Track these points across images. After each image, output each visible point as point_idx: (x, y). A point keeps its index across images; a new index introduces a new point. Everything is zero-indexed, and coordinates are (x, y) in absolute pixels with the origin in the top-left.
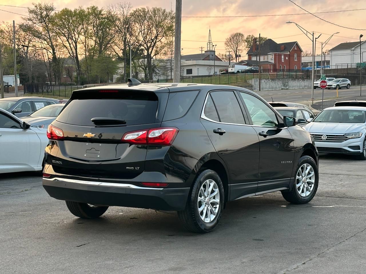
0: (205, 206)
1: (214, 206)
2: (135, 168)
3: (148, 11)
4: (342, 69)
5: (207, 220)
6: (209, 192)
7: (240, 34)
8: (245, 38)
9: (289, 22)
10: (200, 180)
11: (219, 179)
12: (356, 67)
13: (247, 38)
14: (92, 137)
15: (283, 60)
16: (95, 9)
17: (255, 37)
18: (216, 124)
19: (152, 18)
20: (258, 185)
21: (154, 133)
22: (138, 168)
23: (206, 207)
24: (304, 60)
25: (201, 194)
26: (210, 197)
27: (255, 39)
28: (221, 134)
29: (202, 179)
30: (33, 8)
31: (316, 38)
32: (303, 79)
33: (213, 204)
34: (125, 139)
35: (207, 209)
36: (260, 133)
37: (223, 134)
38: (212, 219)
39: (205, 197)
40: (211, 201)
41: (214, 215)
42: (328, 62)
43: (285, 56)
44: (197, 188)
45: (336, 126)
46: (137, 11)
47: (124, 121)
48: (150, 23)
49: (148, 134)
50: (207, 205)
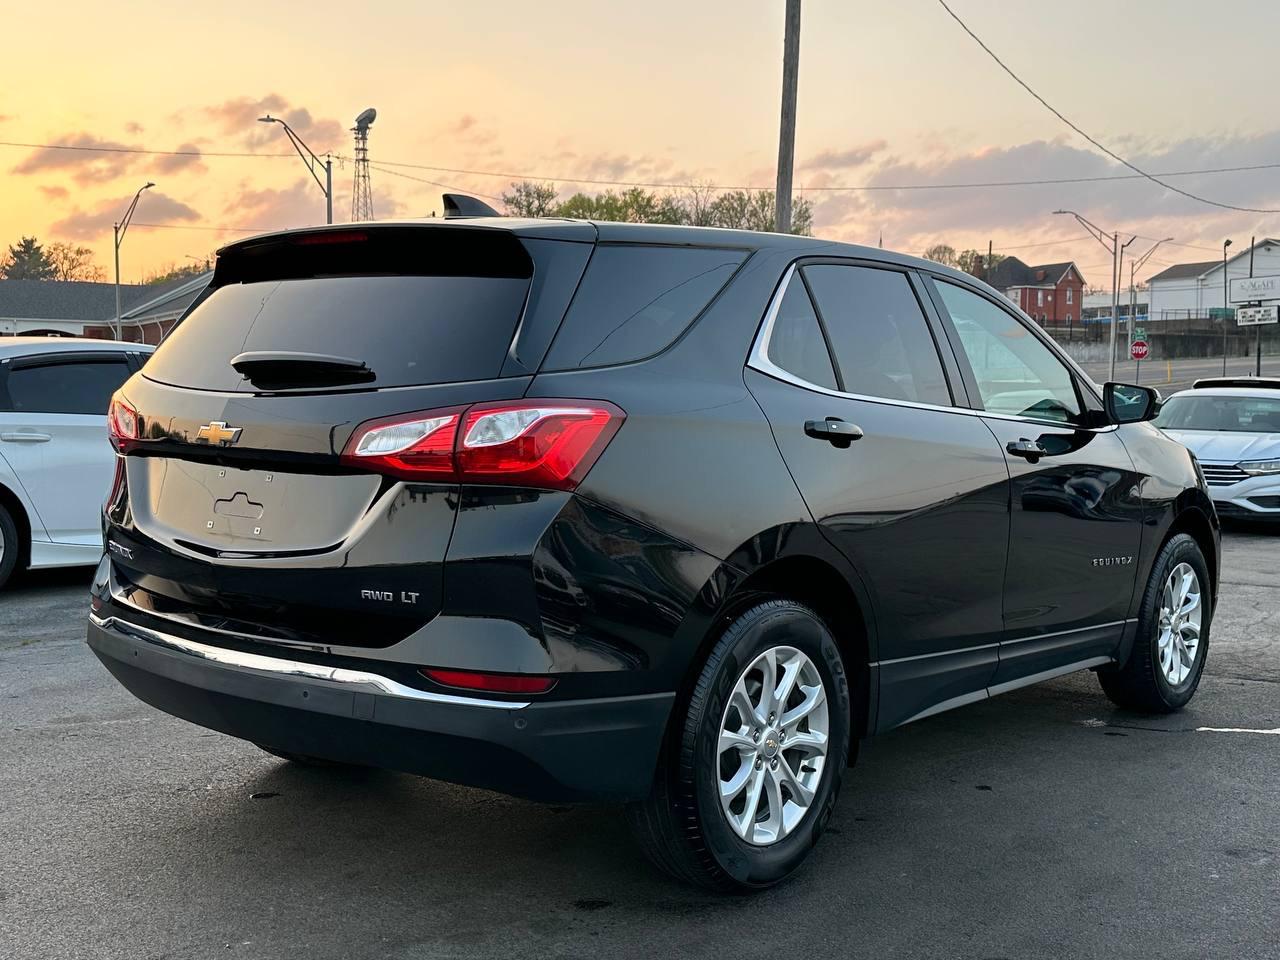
0: (758, 767)
1: (804, 763)
2: (397, 596)
3: (749, 198)
4: (1175, 321)
5: (766, 836)
6: (774, 702)
7: (945, 248)
8: (957, 256)
9: (1060, 212)
10: (731, 653)
11: (828, 642)
12: (1208, 317)
13: (962, 257)
14: (225, 442)
15: (1040, 304)
16: (639, 194)
17: (980, 253)
18: (822, 398)
19: (757, 212)
20: (1001, 658)
21: (491, 426)
22: (414, 595)
23: (761, 774)
24: (1087, 303)
25: (734, 714)
26: (782, 725)
27: (980, 259)
28: (842, 441)
29: (741, 645)
30: (512, 193)
31: (1123, 246)
32: (1087, 342)
33: (795, 755)
34: (360, 452)
35: (768, 778)
36: (1014, 444)
37: (853, 442)
38: (789, 827)
39: (759, 728)
40: (788, 743)
41: (801, 803)
42: (1143, 309)
43: (1046, 293)
44: (715, 690)
45: (1212, 441)
46: (725, 198)
47: (362, 367)
48: (751, 224)
49: (460, 428)
50: (765, 765)
